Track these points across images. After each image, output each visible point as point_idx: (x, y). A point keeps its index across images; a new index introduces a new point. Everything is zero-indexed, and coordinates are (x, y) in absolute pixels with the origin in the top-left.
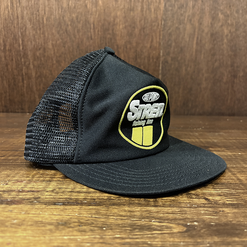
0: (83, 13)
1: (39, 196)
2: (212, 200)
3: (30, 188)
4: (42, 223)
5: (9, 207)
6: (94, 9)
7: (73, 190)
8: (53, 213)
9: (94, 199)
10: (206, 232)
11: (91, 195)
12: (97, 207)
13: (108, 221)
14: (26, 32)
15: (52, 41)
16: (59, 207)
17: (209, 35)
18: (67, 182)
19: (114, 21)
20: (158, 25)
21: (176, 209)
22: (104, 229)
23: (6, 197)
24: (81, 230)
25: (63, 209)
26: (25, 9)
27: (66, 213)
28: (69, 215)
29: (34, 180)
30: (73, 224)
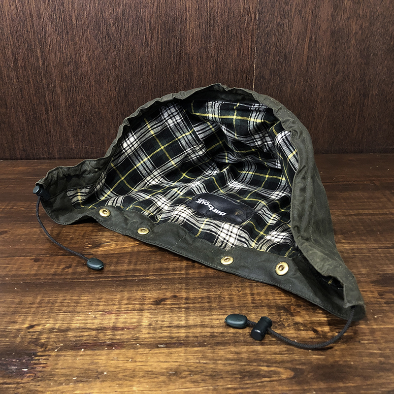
1: (138, 335)
2: (321, 332)
3: (123, 323)
4: (153, 374)
5: (112, 353)
7: (170, 323)
8: (160, 359)
9: (197, 337)
10: (312, 378)
11: (192, 330)
12: (202, 349)
13: (217, 367)
16: (163, 351)
18: (161, 310)
21: (283, 348)
23: (102, 338)
24: (193, 380)
25: (168, 353)
27: (173, 359)
28: (177, 362)
29: (123, 310)
30: (184, 373)
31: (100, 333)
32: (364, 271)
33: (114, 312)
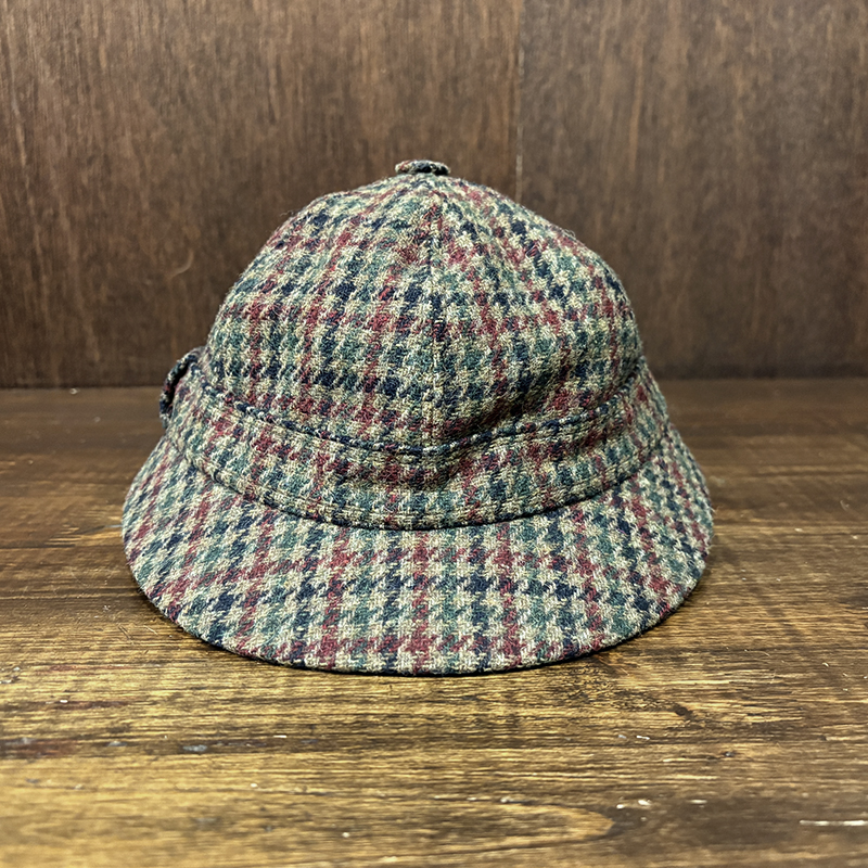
0: (239, 29)
1: (128, 721)
2: (700, 714)
3: (96, 691)
4: (142, 825)
5: (29, 766)
6: (277, 14)
7: (239, 693)
8: (176, 783)
9: (311, 726)
10: (675, 835)
11: (302, 710)
12: (320, 757)
13: (356, 806)
14: (36, 100)
15: (134, 130)
16: (194, 762)
17: (684, 98)
18: (220, 662)
19: (350, 56)
20: (506, 67)
21: (580, 753)
22: (346, 835)
23: (14, 730)
24: (268, 843)
25: (210, 766)
26: (30, 19)
27: (220, 783)
28: (231, 790)
29: (107, 661)
30: (244, 822)
31: (13, 716)
32: (817, 578)
33: (80, 666)
